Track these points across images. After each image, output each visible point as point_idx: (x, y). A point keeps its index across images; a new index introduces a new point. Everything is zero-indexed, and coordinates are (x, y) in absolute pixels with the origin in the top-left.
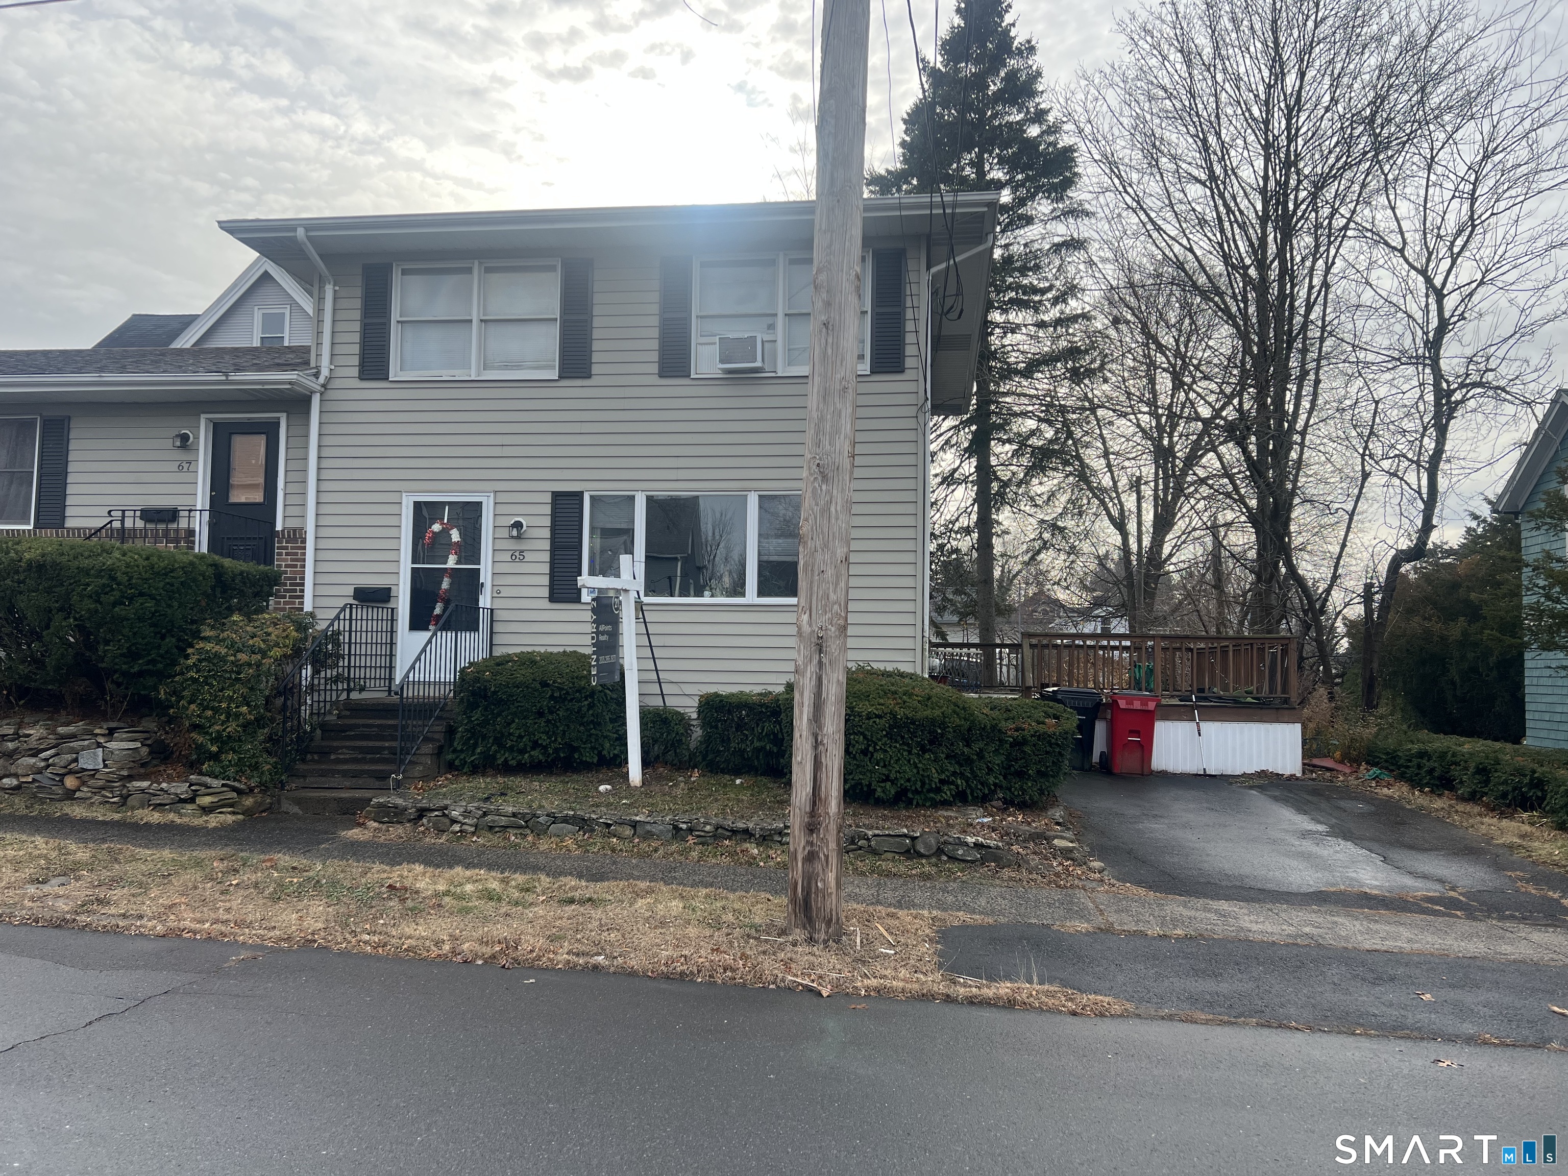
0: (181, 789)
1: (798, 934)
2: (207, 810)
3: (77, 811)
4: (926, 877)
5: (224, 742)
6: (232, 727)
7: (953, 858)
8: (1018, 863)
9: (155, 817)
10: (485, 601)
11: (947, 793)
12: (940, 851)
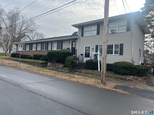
0: (66, 69)
1: (101, 83)
2: (67, 70)
3: (59, 70)
4: (122, 81)
5: (68, 66)
6: (69, 64)
7: (126, 80)
8: (133, 81)
9: (63, 71)
10: (90, 55)
11: (129, 74)
12: (125, 79)
